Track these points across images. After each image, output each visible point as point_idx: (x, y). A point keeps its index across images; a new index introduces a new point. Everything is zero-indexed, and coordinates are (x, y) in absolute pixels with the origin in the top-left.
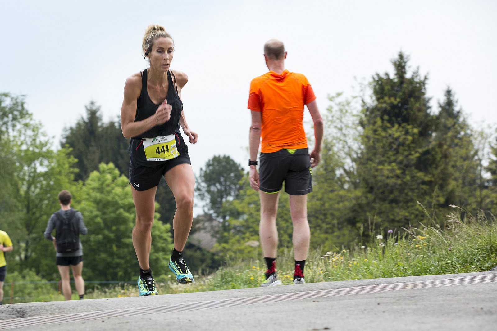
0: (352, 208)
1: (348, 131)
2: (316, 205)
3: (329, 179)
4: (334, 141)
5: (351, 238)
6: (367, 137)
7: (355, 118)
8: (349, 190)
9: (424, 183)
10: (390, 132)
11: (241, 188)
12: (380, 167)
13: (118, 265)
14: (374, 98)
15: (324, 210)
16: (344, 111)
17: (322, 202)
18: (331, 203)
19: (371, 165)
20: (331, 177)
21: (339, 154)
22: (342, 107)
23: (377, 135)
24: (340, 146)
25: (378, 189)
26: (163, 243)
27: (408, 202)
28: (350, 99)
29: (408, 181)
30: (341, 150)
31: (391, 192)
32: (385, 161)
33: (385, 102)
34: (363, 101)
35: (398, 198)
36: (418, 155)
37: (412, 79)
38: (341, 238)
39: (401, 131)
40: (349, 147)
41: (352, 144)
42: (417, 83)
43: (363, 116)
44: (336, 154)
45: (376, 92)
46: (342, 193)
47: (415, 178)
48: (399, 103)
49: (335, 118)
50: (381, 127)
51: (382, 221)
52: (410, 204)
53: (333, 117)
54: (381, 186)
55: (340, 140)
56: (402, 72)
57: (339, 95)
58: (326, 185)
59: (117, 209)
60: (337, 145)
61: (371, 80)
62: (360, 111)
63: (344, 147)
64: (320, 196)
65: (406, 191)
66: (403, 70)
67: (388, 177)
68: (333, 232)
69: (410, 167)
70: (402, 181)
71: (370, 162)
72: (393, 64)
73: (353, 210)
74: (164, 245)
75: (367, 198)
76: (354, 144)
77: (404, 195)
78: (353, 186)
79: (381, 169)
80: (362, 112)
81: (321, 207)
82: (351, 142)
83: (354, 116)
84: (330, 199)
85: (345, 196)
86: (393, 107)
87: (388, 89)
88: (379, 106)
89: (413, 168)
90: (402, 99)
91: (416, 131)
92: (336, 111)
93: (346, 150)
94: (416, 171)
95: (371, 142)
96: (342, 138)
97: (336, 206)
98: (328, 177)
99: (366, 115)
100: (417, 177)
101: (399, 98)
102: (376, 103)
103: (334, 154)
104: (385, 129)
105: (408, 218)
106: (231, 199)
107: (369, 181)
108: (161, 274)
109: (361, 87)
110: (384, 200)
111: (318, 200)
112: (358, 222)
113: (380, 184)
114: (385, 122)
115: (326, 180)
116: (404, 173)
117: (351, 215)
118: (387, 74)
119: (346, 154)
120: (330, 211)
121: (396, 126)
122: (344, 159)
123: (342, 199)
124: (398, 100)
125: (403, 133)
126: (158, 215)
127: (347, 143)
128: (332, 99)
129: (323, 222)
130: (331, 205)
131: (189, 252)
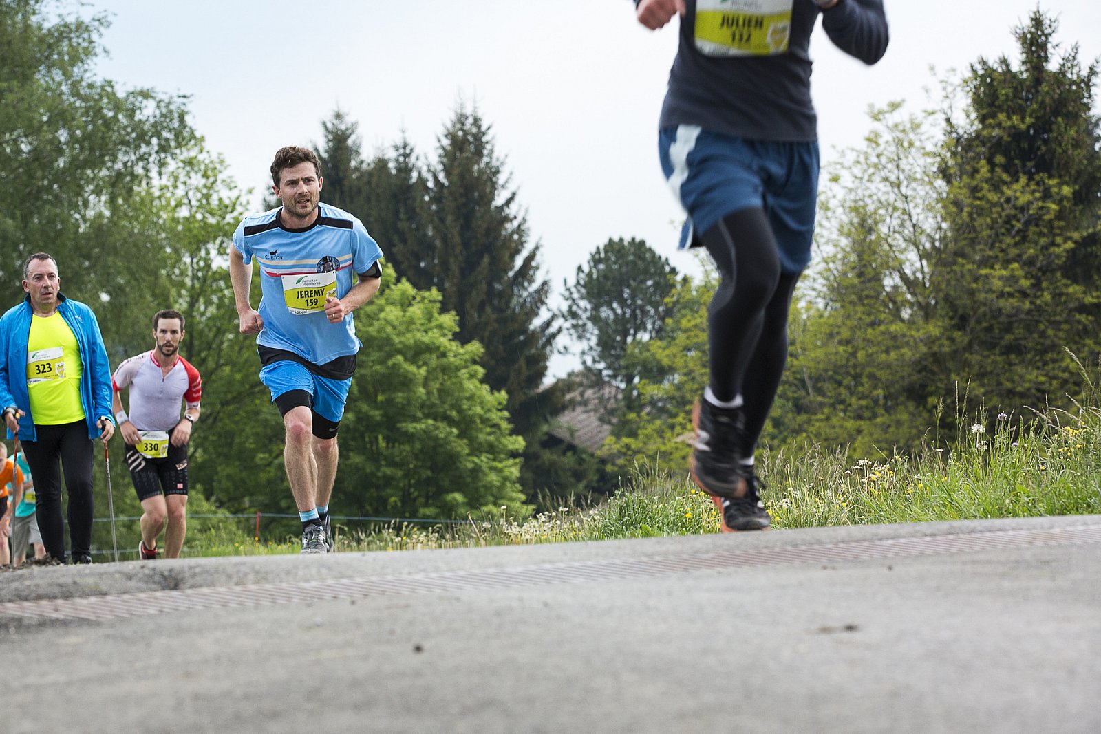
0: (917, 363)
1: (915, 190)
2: (837, 353)
3: (867, 297)
4: (882, 212)
5: (914, 431)
6: (957, 203)
7: (930, 160)
8: (911, 322)
9: (1082, 308)
10: (1008, 192)
11: (669, 312)
12: (983, 272)
13: (388, 481)
14: (974, 115)
15: (855, 366)
16: (906, 144)
17: (850, 349)
18: (871, 350)
19: (963, 265)
20: (872, 293)
21: (890, 240)
22: (901, 135)
23: (980, 199)
24: (896, 222)
25: (978, 322)
26: (489, 434)
27: (1047, 350)
28: (920, 116)
29: (1047, 304)
30: (895, 231)
31: (1008, 328)
32: (997, 257)
33: (999, 125)
34: (948, 120)
35: (1023, 342)
36: (1070, 245)
37: (1062, 72)
38: (891, 430)
39: (1034, 191)
41: (922, 217)
42: (1073, 82)
43: (949, 155)
44: (885, 240)
45: (978, 102)
46: (896, 327)
47: (1064, 298)
48: (1029, 127)
49: (884, 160)
50: (987, 181)
51: (984, 394)
52: (1049, 356)
53: (878, 156)
54: (985, 315)
55: (895, 209)
56: (1039, 56)
57: (894, 106)
58: (860, 309)
59: (390, 355)
60: (888, 219)
61: (969, 74)
62: (940, 144)
63: (902, 225)
64: (846, 334)
65: (1042, 327)
66: (1042, 54)
67: (1001, 295)
68: (875, 416)
69: (1053, 271)
70: (1031, 303)
71: (960, 260)
72: (1019, 38)
73: (919, 366)
74: (492, 438)
75: (952, 340)
76: (926, 217)
77: (1036, 335)
78: (920, 314)
79: (987, 276)
80: (946, 145)
81: (848, 360)
82: (918, 214)
83: (927, 154)
84: (869, 341)
85: (904, 336)
86: (1017, 135)
87: (1007, 95)
88: (985, 133)
89: (1059, 274)
90: (1037, 118)
91: (1066, 190)
92: (888, 143)
93: (908, 232)
94: (1064, 281)
95: (965, 214)
96: (899, 204)
97: (883, 357)
98: (865, 293)
99: (954, 154)
100: (1067, 294)
101: (1031, 116)
102: (977, 126)
103: (878, 242)
104: (996, 186)
105: (1045, 387)
106: (644, 337)
107: (958, 302)
108: (486, 504)
109: (944, 89)
110: (991, 346)
111: (840, 343)
112: (931, 394)
113: (982, 309)
114: (998, 169)
115: (860, 299)
116: (1037, 286)
117: (915, 378)
118: (1004, 61)
119: (908, 240)
120: (868, 370)
121: (1023, 180)
122: (903, 251)
123: (896, 342)
124: (1028, 120)
125: (1038, 195)
126: (481, 371)
127: (910, 216)
128: (881, 117)
129: (852, 394)
130: (871, 355)
131: (547, 456)
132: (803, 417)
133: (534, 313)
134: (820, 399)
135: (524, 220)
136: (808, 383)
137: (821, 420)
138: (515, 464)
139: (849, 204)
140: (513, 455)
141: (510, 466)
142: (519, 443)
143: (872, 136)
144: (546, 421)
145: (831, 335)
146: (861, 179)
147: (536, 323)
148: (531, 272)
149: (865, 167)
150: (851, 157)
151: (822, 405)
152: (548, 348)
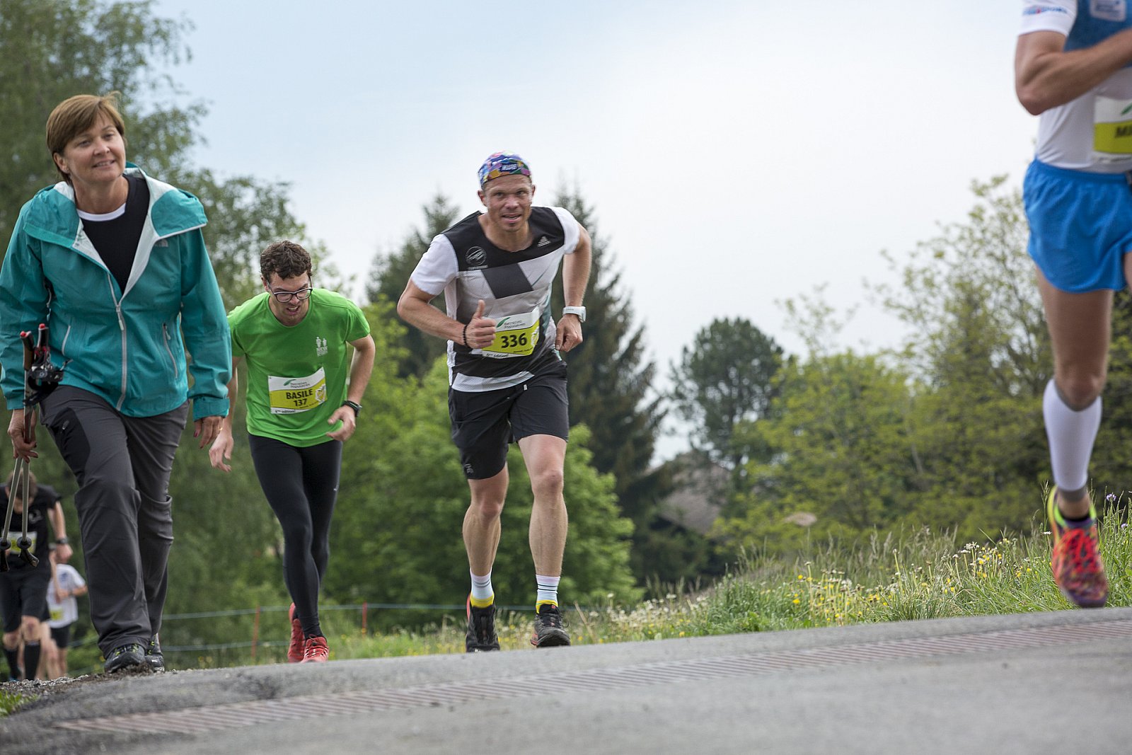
0: (1027, 439)
1: (1020, 264)
2: (945, 431)
3: (975, 373)
4: (988, 287)
5: (1025, 508)
8: (1020, 398)
11: (776, 392)
15: (964, 443)
16: (1010, 219)
17: (958, 425)
18: (980, 426)
20: (979, 369)
21: (997, 316)
22: (1005, 210)
24: (1002, 298)
26: (598, 517)
30: (1001, 307)
38: (1002, 506)
40: (1021, 301)
41: (1028, 292)
44: (992, 316)
46: (1005, 403)
49: (988, 235)
53: (983, 231)
55: (1001, 284)
57: (998, 181)
58: (968, 385)
60: (994, 295)
63: (1009, 300)
64: (954, 411)
68: (984, 493)
73: (1029, 442)
74: (600, 522)
76: (1033, 293)
78: (1030, 389)
81: (957, 437)
82: (1024, 289)
84: (978, 418)
85: (1013, 411)
92: (992, 218)
93: (1015, 306)
96: (1005, 279)
97: (992, 434)
98: (973, 369)
103: (987, 316)
106: (752, 416)
108: (595, 588)
111: (949, 420)
115: (968, 375)
117: (1026, 454)
119: (1014, 316)
120: (978, 447)
122: (1010, 327)
123: (1004, 418)
126: (587, 455)
127: (1016, 292)
128: (984, 192)
129: (962, 471)
130: (979, 432)
131: (657, 538)
132: (912, 496)
133: (639, 395)
134: (929, 476)
135: (628, 303)
136: (918, 461)
137: (930, 498)
138: (623, 548)
139: (954, 280)
140: (622, 538)
141: (618, 550)
142: (627, 526)
143: (977, 212)
144: (654, 503)
145: (939, 413)
146: (966, 255)
147: (643, 405)
148: (635, 354)
149: (969, 242)
150: (955, 233)
151: (931, 483)
152: (655, 431)
